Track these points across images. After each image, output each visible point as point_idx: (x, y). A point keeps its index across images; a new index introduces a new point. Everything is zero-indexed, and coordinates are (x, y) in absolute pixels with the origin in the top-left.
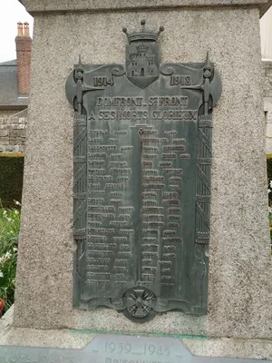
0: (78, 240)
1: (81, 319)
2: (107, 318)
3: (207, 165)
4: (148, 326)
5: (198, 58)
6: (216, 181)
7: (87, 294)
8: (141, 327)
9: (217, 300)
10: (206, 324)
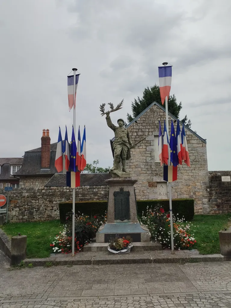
0: (115, 211)
1: (115, 221)
2: (118, 221)
3: (129, 202)
4: (123, 221)
5: (127, 191)
6: (130, 204)
7: (116, 218)
8: (123, 222)
9: (131, 217)
10: (130, 221)
